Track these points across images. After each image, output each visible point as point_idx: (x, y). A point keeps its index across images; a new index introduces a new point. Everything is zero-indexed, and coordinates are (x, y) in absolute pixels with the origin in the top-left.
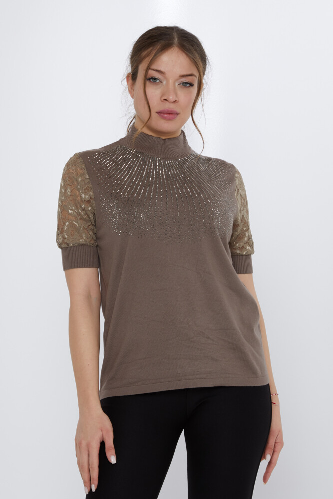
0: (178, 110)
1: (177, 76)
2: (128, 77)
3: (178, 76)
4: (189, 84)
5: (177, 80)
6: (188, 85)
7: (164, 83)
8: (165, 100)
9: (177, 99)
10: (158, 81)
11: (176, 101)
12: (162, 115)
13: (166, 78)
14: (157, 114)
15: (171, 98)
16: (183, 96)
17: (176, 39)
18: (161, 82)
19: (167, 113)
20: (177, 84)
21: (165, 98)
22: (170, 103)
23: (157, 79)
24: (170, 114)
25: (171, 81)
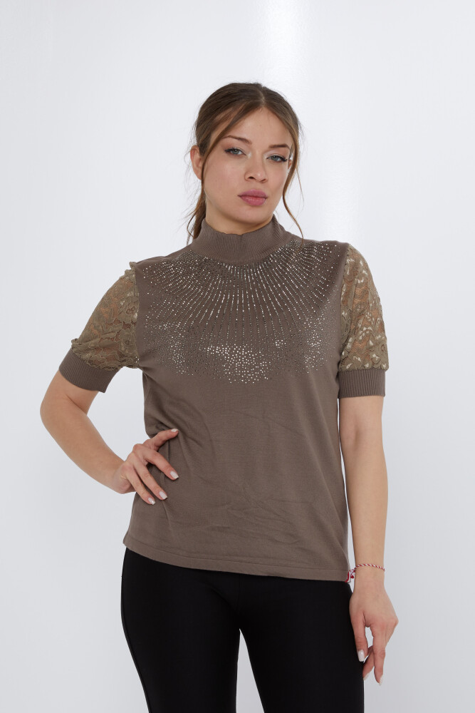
0: (267, 193)
1: (266, 146)
2: (193, 151)
3: (268, 146)
4: (281, 158)
5: (266, 151)
6: (279, 159)
7: (249, 155)
8: (251, 178)
9: (266, 178)
10: (240, 153)
11: (264, 180)
12: (247, 198)
13: (251, 149)
14: (240, 198)
15: (259, 175)
16: (274, 174)
17: (263, 98)
18: (244, 154)
19: (253, 196)
20: (266, 157)
21: (252, 175)
22: (257, 181)
23: (238, 150)
24: (256, 197)
25: (258, 153)
